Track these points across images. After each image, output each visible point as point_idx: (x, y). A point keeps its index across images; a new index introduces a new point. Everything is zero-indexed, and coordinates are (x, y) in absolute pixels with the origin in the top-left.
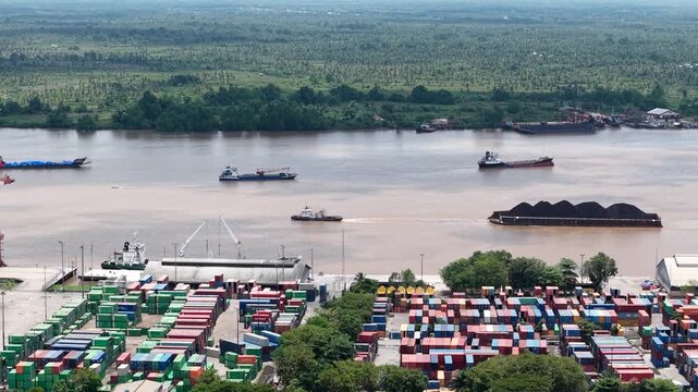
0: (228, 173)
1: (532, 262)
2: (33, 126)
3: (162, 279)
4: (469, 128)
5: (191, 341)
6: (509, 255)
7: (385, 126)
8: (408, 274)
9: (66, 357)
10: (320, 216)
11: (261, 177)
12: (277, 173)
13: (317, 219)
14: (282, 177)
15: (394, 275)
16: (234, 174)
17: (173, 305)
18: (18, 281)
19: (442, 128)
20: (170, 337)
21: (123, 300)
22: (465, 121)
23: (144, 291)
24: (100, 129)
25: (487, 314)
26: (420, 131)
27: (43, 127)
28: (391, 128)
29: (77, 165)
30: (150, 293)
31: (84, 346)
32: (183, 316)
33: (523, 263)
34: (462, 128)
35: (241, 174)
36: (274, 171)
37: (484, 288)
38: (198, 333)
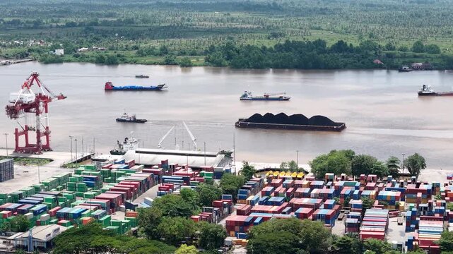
0: (245, 95)
1: (369, 158)
2: (155, 64)
3: (128, 162)
4: (437, 69)
5: (104, 201)
6: (353, 153)
7: (380, 67)
8: (292, 164)
9: (20, 208)
11: (267, 99)
12: (278, 96)
15: (283, 164)
16: (249, 96)
17: (120, 179)
18: (51, 160)
19: (418, 69)
20: (97, 198)
21: (89, 174)
22: (435, 65)
23: (111, 169)
24: (196, 66)
25: (315, 191)
26: (401, 70)
27: (161, 64)
28: (384, 68)
29: (158, 89)
30: (114, 171)
31: (37, 202)
32: (120, 185)
33: (363, 159)
34: (431, 69)
35: (254, 96)
36: (275, 95)
37: (327, 174)
38: (116, 196)
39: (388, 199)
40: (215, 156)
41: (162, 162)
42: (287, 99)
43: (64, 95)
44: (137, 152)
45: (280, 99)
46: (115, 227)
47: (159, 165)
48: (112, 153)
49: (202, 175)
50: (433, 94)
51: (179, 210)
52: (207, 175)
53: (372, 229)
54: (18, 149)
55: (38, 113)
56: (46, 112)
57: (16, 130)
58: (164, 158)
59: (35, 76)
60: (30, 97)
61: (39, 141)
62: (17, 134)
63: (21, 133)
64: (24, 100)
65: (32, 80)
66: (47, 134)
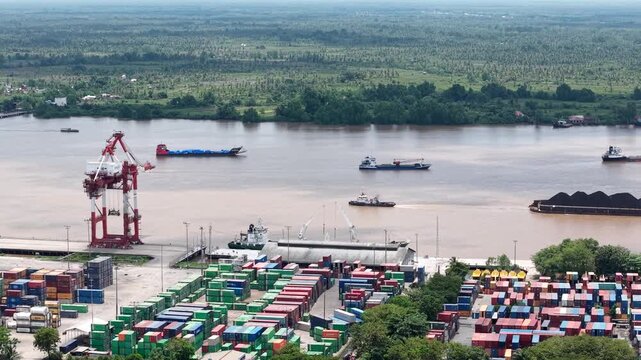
0: (367, 163)
1: (618, 250)
2: (204, 118)
3: (275, 258)
4: (604, 124)
5: (283, 316)
6: (596, 243)
7: (525, 122)
8: (504, 259)
9: (166, 328)
10: (374, 202)
11: (397, 167)
12: (413, 163)
13: (371, 205)
15: (490, 259)
16: (373, 164)
17: (278, 283)
18: (150, 258)
19: (578, 124)
20: (267, 312)
21: (233, 277)
22: (601, 118)
23: (256, 269)
24: (264, 120)
25: (565, 297)
26: (557, 126)
27: (212, 118)
28: (532, 123)
29: (233, 154)
30: (261, 272)
31: (186, 318)
32: (285, 293)
33: (610, 251)
34: (597, 125)
35: (379, 163)
36: (409, 161)
38: (293, 308)
41: (324, 258)
42: (426, 168)
43: (152, 164)
44: (280, 245)
45: (417, 167)
46: (318, 353)
47: (319, 263)
48: (232, 246)
49: (389, 277)
50: (624, 159)
52: (396, 276)
54: (94, 242)
55: (126, 190)
56: (135, 188)
57: (93, 214)
58: (326, 252)
59: (119, 136)
60: (114, 166)
61: (127, 230)
62: (94, 220)
63: (99, 219)
64: (109, 170)
65: (115, 142)
66: (136, 219)
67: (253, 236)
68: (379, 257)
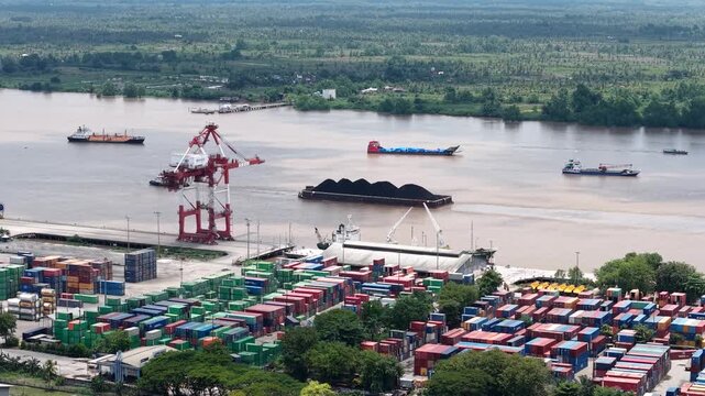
0: (570, 166)
1: (684, 268)
3: (327, 260)
5: (254, 316)
6: (660, 258)
8: (575, 272)
9: (126, 320)
11: (603, 172)
12: (621, 170)
14: (623, 174)
15: (559, 272)
17: (298, 284)
18: (225, 254)
20: (248, 311)
21: (256, 276)
23: (295, 269)
24: (527, 119)
27: (476, 115)
29: (449, 153)
30: (297, 272)
31: (157, 312)
32: (294, 294)
33: (673, 267)
35: (584, 168)
37: (610, 289)
38: (276, 308)
39: (685, 330)
40: (457, 256)
42: (634, 175)
43: (261, 158)
44: (345, 246)
46: (250, 354)
47: (370, 266)
49: (426, 284)
51: (341, 331)
52: (434, 284)
53: (625, 374)
54: (182, 235)
55: (211, 183)
56: (227, 182)
57: (181, 207)
58: (378, 255)
59: (211, 128)
60: (200, 159)
61: (212, 225)
62: (182, 214)
63: (189, 213)
64: (190, 163)
65: (208, 135)
66: (226, 215)
67: (341, 236)
68: (429, 263)
